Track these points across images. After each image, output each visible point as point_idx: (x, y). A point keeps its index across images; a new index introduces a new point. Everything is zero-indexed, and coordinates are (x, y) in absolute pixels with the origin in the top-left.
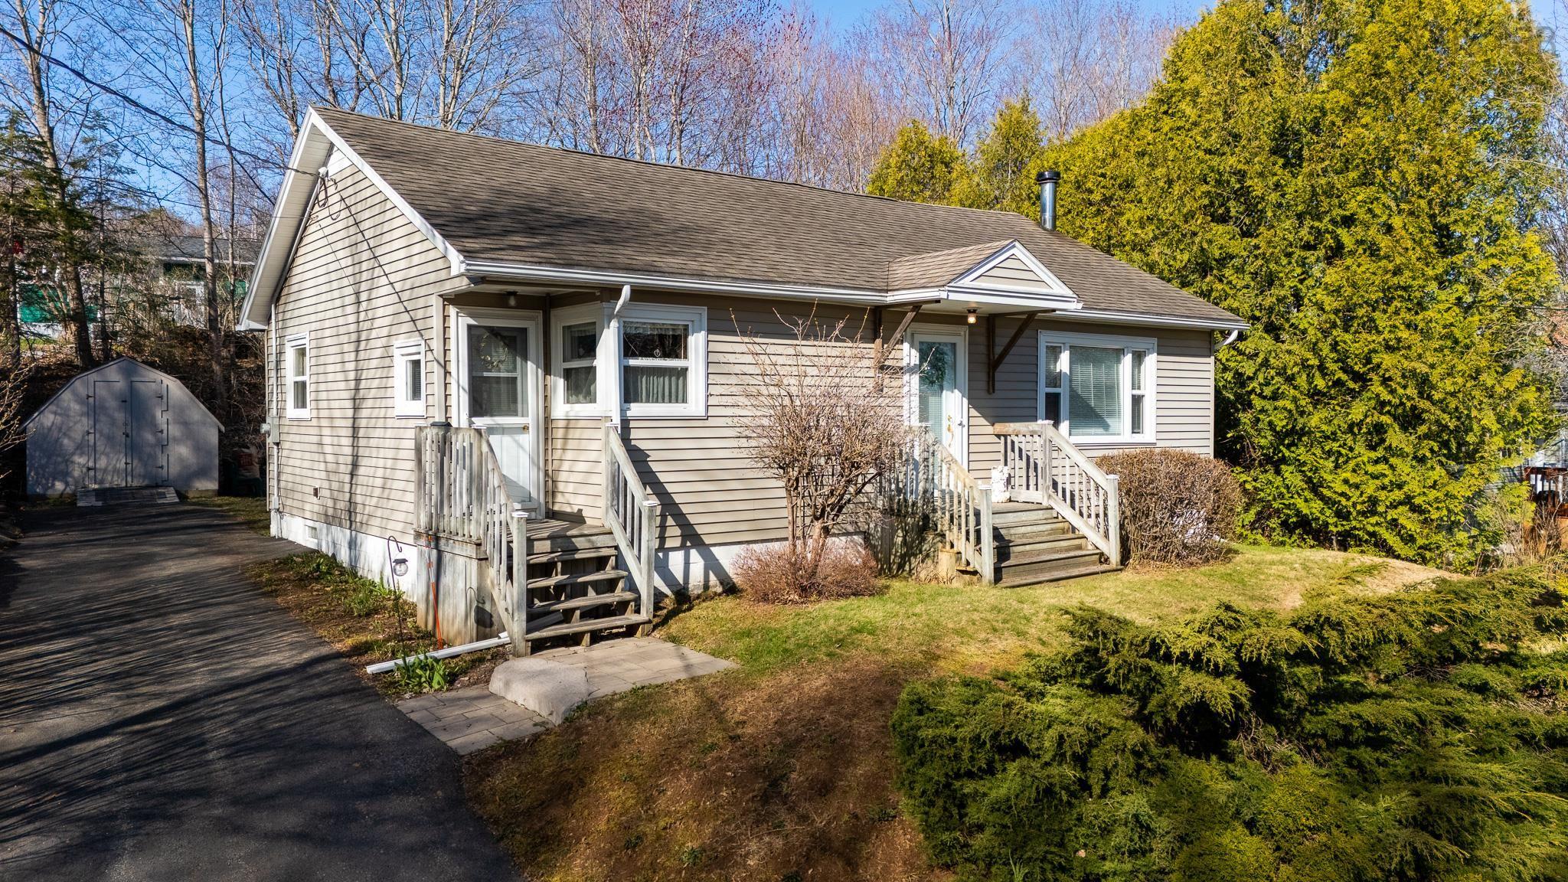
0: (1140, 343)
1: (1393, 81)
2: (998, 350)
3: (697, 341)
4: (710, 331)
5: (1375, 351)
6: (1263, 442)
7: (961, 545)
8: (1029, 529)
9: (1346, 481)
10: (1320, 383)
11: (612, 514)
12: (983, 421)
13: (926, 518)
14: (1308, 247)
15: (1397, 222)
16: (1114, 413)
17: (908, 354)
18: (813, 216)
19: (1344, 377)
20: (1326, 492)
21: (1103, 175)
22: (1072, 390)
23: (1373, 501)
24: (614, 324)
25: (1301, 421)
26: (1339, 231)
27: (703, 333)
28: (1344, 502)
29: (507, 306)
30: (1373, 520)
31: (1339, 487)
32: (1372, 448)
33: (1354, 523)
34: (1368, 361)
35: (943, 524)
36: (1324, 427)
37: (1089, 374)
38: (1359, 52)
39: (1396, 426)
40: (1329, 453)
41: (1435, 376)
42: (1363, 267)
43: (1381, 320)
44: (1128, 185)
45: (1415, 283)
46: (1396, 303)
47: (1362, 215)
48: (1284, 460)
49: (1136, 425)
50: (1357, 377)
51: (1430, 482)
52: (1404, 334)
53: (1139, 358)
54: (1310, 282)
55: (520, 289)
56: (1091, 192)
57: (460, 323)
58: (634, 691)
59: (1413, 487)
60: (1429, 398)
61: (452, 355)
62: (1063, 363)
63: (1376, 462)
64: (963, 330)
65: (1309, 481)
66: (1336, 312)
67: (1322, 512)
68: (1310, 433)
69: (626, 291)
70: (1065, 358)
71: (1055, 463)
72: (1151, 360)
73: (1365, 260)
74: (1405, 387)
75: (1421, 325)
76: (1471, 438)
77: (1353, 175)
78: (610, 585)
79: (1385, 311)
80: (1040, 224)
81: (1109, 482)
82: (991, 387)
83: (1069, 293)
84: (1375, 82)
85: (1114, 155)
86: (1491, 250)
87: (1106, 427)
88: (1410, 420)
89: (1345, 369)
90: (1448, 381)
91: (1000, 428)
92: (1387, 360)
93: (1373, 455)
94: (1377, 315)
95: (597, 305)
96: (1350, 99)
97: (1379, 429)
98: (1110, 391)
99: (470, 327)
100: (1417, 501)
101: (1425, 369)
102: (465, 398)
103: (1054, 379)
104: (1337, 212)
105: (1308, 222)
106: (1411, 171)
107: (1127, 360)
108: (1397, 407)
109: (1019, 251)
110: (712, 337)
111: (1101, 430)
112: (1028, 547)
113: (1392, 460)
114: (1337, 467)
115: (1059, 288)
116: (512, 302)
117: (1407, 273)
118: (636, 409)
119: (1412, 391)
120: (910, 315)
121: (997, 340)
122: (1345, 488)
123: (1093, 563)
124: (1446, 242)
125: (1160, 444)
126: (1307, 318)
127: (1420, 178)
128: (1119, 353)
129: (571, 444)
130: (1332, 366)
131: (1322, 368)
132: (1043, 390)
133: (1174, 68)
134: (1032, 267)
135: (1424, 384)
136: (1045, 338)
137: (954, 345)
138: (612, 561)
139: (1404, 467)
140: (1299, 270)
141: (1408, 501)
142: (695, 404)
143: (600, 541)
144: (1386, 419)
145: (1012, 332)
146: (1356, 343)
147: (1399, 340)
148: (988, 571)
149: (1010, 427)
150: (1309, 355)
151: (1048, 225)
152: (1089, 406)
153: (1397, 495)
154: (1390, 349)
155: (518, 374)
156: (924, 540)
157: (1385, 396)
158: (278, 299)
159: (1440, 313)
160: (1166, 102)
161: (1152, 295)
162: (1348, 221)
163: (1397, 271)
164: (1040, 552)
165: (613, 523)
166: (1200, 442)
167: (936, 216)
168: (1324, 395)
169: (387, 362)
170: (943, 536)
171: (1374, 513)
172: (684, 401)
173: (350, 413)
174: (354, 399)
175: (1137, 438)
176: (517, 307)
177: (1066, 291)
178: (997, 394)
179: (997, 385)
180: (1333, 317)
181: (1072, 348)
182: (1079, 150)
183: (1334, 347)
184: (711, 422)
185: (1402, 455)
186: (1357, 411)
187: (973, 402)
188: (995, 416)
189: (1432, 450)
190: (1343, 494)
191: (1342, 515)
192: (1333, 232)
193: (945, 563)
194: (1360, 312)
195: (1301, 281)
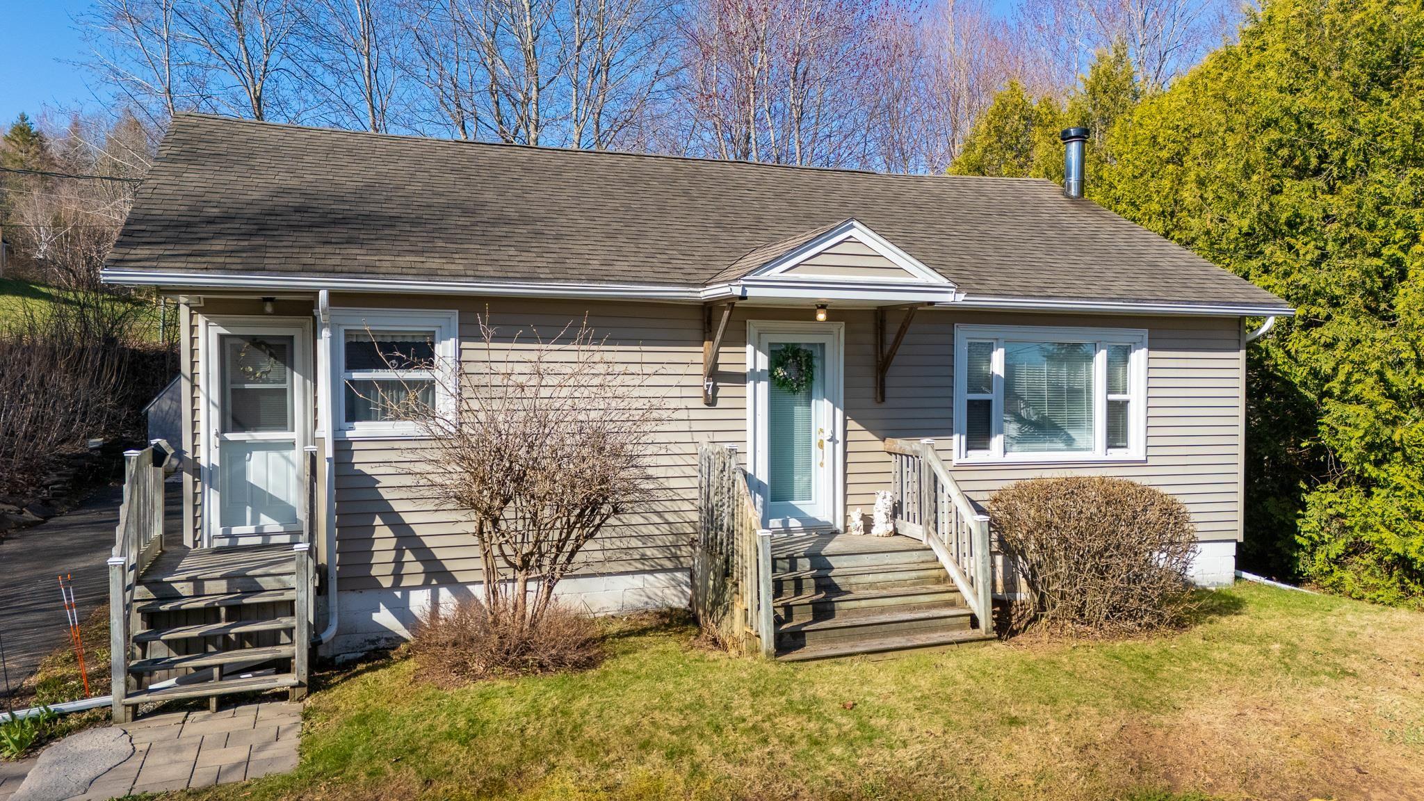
0: (1122, 336)
3: (445, 349)
4: (462, 338)
7: (748, 599)
8: (881, 577)
12: (868, 435)
13: (728, 561)
16: (1079, 423)
17: (753, 358)
22: (1012, 397)
24: (326, 333)
27: (452, 340)
29: (262, 312)
35: (738, 572)
49: (1115, 438)
53: (1120, 356)
55: (278, 297)
57: (210, 332)
61: (201, 367)
62: (995, 363)
64: (837, 328)
69: (323, 295)
70: (998, 357)
72: (1139, 358)
80: (1066, 191)
81: (977, 525)
82: (881, 395)
83: (945, 282)
87: (1069, 442)
91: (893, 443)
98: (1077, 396)
102: (215, 414)
103: (982, 383)
107: (1101, 356)
109: (859, 232)
110: (465, 345)
111: (1061, 446)
112: (864, 603)
115: (927, 276)
116: (269, 308)
118: (361, 429)
120: (726, 314)
121: (886, 338)
123: (961, 627)
128: (1086, 349)
132: (962, 396)
134: (882, 251)
136: (964, 336)
137: (822, 345)
149: (898, 444)
151: (1073, 192)
155: (287, 386)
164: (883, 610)
166: (1223, 458)
170: (737, 586)
172: (427, 417)
175: (1116, 455)
176: (276, 314)
178: (889, 402)
179: (891, 393)
187: (851, 410)
188: (886, 431)
193: (737, 620)
195: (1405, 249)
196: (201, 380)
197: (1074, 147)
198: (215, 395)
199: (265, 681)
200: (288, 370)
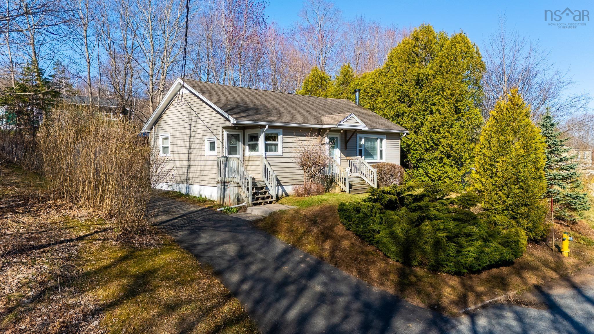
0: (381, 136)
1: (444, 69)
2: (348, 139)
3: (280, 137)
4: (283, 135)
5: (440, 138)
6: (414, 162)
7: (341, 185)
8: (356, 182)
9: (433, 172)
10: (428, 146)
11: (264, 177)
12: (344, 156)
13: (332, 179)
14: (424, 111)
15: (446, 105)
16: (375, 154)
17: (327, 140)
18: (299, 104)
19: (433, 145)
20: (429, 175)
21: (372, 88)
22: (365, 149)
23: (440, 177)
24: (263, 134)
25: (423, 156)
26: (432, 107)
27: (281, 135)
28: (433, 177)
29: (235, 129)
30: (440, 182)
31: (432, 173)
32: (440, 163)
33: (436, 183)
34: (439, 141)
35: (337, 180)
36: (429, 158)
37: (369, 144)
38: (437, 60)
39: (446, 158)
40: (430, 165)
41: (453, 145)
43: (442, 130)
44: (378, 92)
45: (449, 121)
46: (445, 126)
47: (437, 103)
48: (419, 167)
49: (381, 157)
50: (436, 145)
51: (453, 172)
52: (447, 134)
53: (381, 140)
54: (425, 120)
55: (239, 126)
56: (368, 93)
57: (226, 133)
58: (280, 211)
59: (449, 173)
60: (453, 150)
61: (224, 141)
62: (363, 142)
63: (441, 167)
64: (339, 134)
65: (425, 172)
66: (431, 128)
67: (428, 180)
68: (425, 160)
69: (267, 127)
70: (363, 140)
71: (361, 167)
72: (384, 141)
73: (438, 115)
74: (447, 147)
75: (451, 132)
76: (463, 160)
77: (435, 92)
78: (265, 193)
79: (442, 128)
80: (356, 104)
81: (375, 171)
82: (346, 148)
83: (365, 125)
84: (441, 69)
85: (375, 83)
86: (467, 113)
87: (373, 158)
88: (448, 156)
89: (434, 143)
90: (457, 146)
91: (348, 158)
92: (442, 140)
93: (441, 165)
94: (441, 129)
95: (259, 129)
96: (434, 73)
97: (442, 158)
98: (374, 149)
99: (228, 134)
100: (450, 176)
101: (451, 143)
102: (227, 151)
103: (361, 146)
104: (431, 102)
105: (424, 104)
106: (449, 92)
107: (379, 141)
108: (445, 153)
109: (353, 116)
110: (284, 136)
113: (445, 166)
114: (432, 168)
115: (362, 124)
116: (237, 128)
117: (447, 119)
118: (268, 153)
119: (448, 149)
120: (328, 131)
121: (347, 136)
122: (433, 174)
124: (457, 111)
125: (387, 162)
126: (424, 129)
127: (451, 94)
128: (376, 139)
129: (250, 162)
130: (430, 142)
131: (428, 142)
132: (358, 148)
133: (391, 58)
134: (356, 119)
135: (451, 147)
136: (359, 136)
137: (337, 138)
138: (265, 188)
139: (447, 168)
140: (422, 117)
141: (448, 176)
142: (280, 152)
143: (262, 183)
144: (443, 156)
145: (352, 134)
146: (436, 136)
147: (445, 135)
148: (347, 190)
149: (351, 158)
150: (424, 139)
151: (357, 104)
152: (369, 153)
153: (446, 175)
154: (444, 138)
155: (237, 145)
156: (332, 184)
157: (443, 150)
158: (156, 124)
159: (456, 129)
160: (389, 68)
161: (385, 124)
162: (434, 104)
163: (445, 118)
164: (358, 187)
165: (265, 179)
166: (397, 161)
167: (329, 102)
168: (428, 149)
169: (202, 142)
170: (337, 183)
171: (441, 180)
172: (277, 151)
173: (187, 155)
174: (189, 151)
175: (381, 161)
176: (238, 129)
177: (364, 125)
178: (347, 150)
179: (347, 147)
180: (430, 129)
181: (365, 138)
182: (365, 80)
183: (431, 137)
184: (283, 156)
185: (447, 165)
186: (437, 154)
187: (342, 152)
188: (347, 155)
189: (454, 164)
190: (433, 175)
191: (433, 181)
192: (430, 107)
193: (337, 189)
194: (437, 128)
195: (423, 120)
196: (224, 144)
197: (357, 93)
198: (227, 147)
199: (270, 200)
200: (237, 142)
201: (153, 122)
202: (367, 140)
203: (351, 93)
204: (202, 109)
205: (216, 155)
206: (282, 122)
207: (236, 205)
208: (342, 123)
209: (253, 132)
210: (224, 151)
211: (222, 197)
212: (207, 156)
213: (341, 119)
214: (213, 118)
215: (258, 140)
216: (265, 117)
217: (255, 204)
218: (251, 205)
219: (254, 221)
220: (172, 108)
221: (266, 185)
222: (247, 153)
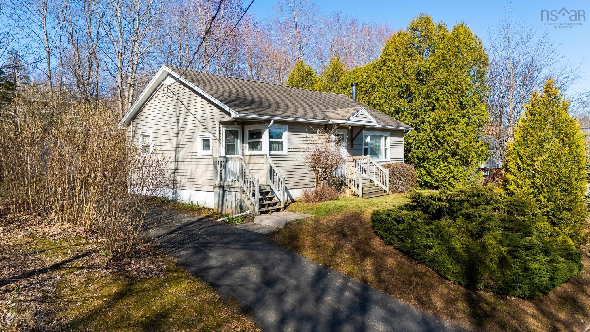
0: (386, 134)
1: (448, 61)
2: (354, 136)
3: (285, 134)
4: (289, 131)
5: (445, 136)
6: (415, 161)
7: (353, 188)
8: (366, 184)
9: (438, 172)
10: (430, 145)
11: (269, 180)
12: (350, 156)
13: (342, 181)
14: (426, 106)
15: (450, 100)
16: (380, 153)
17: (333, 137)
18: (298, 97)
19: (437, 143)
20: (432, 175)
21: (366, 83)
22: (370, 147)
23: (445, 177)
24: (268, 130)
25: (426, 155)
26: (435, 102)
27: (287, 132)
28: (437, 178)
29: (234, 124)
30: (445, 182)
31: (436, 173)
32: (444, 163)
33: (440, 183)
34: (444, 138)
35: (347, 183)
36: (431, 157)
37: (375, 142)
38: (439, 52)
39: (451, 157)
40: (432, 164)
41: (460, 144)
42: (442, 112)
43: (447, 128)
44: (373, 86)
45: (455, 117)
46: (450, 123)
47: (441, 98)
48: (420, 166)
49: (386, 157)
50: (440, 143)
51: (459, 172)
52: (453, 131)
53: (386, 138)
54: (427, 116)
55: (238, 120)
56: (362, 88)
57: (223, 129)
59: (455, 173)
60: (459, 148)
61: (221, 138)
62: (368, 139)
63: (445, 166)
64: (345, 130)
65: (427, 172)
66: (435, 125)
67: (431, 181)
68: (428, 158)
69: (272, 122)
70: (369, 137)
71: (370, 167)
72: (389, 138)
73: (441, 110)
74: (453, 146)
75: (457, 129)
76: (469, 159)
77: (438, 87)
78: (271, 199)
79: (447, 125)
80: (352, 98)
84: (443, 61)
85: (369, 77)
86: (473, 108)
87: (378, 157)
88: (454, 154)
89: (437, 141)
90: (464, 144)
91: (354, 157)
92: (449, 138)
93: (444, 164)
94: (445, 126)
95: (262, 125)
96: (437, 66)
97: (446, 157)
98: (379, 147)
99: (225, 130)
100: (456, 177)
101: (458, 141)
102: (224, 149)
103: (366, 144)
104: (434, 97)
105: (426, 100)
106: (453, 87)
107: (383, 138)
108: (451, 151)
109: (363, 110)
110: (289, 133)
111: (377, 158)
112: (367, 189)
113: (450, 166)
114: (435, 168)
115: (372, 120)
116: (236, 123)
117: (453, 115)
118: (272, 152)
119: (455, 147)
120: (336, 127)
121: (353, 133)
122: (438, 174)
123: (382, 193)
124: (462, 107)
125: (391, 162)
126: (426, 126)
127: (456, 88)
128: (382, 136)
129: (251, 162)
130: (434, 140)
131: (431, 140)
132: (364, 147)
133: (386, 52)
134: (367, 114)
135: (458, 145)
136: (364, 132)
137: (343, 135)
138: (271, 192)
139: (452, 167)
140: (424, 113)
141: (453, 177)
142: (285, 151)
143: (267, 187)
144: (448, 154)
145: (358, 131)
146: (440, 134)
147: (451, 133)
148: (361, 195)
149: (358, 157)
150: (428, 137)
151: (354, 99)
152: (374, 152)
153: (451, 175)
154: (449, 135)
155: (235, 143)
156: (341, 187)
157: (448, 148)
158: (134, 119)
159: (461, 126)
160: (384, 62)
161: (388, 120)
162: (437, 100)
163: (451, 114)
164: (370, 190)
165: (270, 182)
166: (401, 160)
167: (325, 96)
168: (431, 148)
169: (193, 140)
170: (347, 186)
171: (445, 180)
172: (282, 150)
173: (174, 154)
174: (176, 150)
175: (386, 160)
176: (237, 125)
177: (374, 120)
178: (353, 148)
179: (354, 146)
180: (434, 126)
181: (371, 136)
182: (357, 74)
183: (434, 135)
184: (289, 156)
185: (452, 164)
186: (440, 152)
187: (348, 151)
188: (353, 155)
189: (459, 163)
190: (437, 175)
191: (437, 181)
192: (433, 103)
193: (348, 193)
194: (441, 125)
195: (424, 116)
196: (221, 142)
197: (354, 87)
198: (224, 145)
199: (277, 207)
200: (235, 139)
201: (131, 117)
202: (373, 137)
203: (341, 88)
204: (193, 102)
205: (211, 155)
206: (288, 117)
207: (238, 213)
208: (352, 118)
209: (254, 128)
210: (221, 151)
211: (220, 203)
212: (199, 155)
213: (351, 114)
214: (207, 112)
215: (260, 138)
216: (269, 111)
217: (262, 213)
218: (258, 213)
219: (268, 234)
220: (154, 101)
221: (271, 189)
222: (248, 152)
